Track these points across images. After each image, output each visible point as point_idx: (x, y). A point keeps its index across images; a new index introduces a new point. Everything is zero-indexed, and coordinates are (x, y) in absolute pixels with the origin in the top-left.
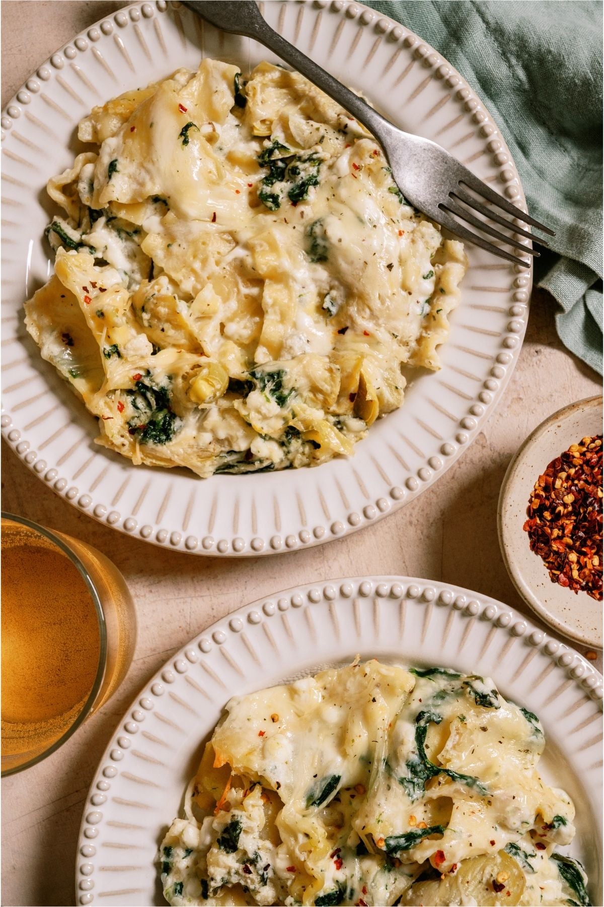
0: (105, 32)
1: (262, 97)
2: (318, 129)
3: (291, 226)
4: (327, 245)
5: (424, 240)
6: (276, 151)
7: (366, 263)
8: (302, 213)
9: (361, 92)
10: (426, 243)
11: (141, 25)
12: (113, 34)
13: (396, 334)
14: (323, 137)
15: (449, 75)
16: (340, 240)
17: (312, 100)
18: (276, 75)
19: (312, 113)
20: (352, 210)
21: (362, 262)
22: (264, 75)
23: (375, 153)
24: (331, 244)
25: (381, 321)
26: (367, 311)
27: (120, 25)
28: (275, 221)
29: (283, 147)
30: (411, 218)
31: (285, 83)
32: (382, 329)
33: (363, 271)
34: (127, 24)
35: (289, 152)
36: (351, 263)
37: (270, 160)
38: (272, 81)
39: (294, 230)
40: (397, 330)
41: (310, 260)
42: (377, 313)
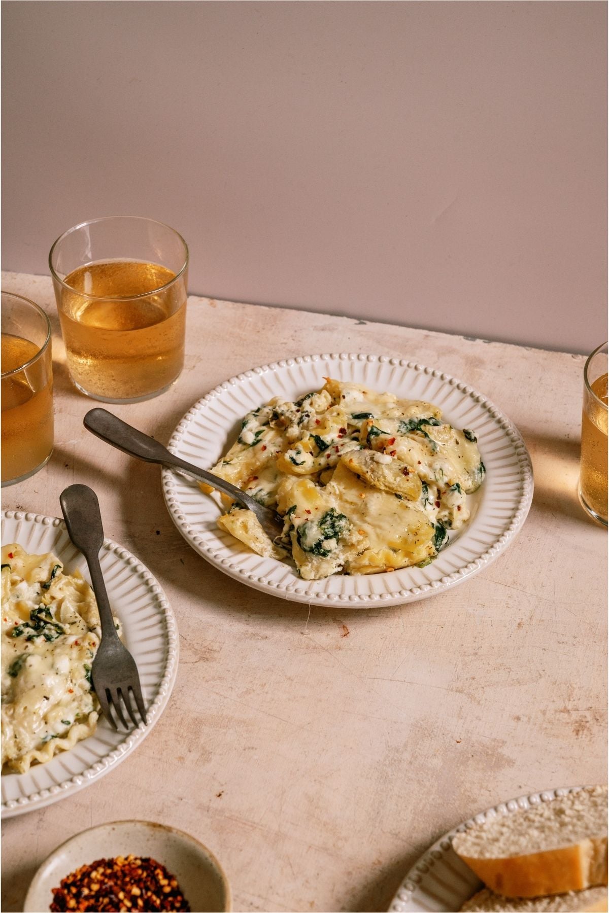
0: (16, 517)
1: (62, 587)
2: (76, 617)
3: (15, 649)
4: (23, 666)
5: (80, 703)
6: (44, 613)
7: (34, 687)
8: (27, 647)
9: (121, 624)
10: (80, 705)
11: (38, 526)
12: (20, 520)
13: (17, 736)
14: (75, 623)
15: (172, 637)
16: (31, 666)
17: (88, 607)
18: (80, 582)
19: (83, 612)
20: (53, 659)
21: (32, 685)
22: (74, 578)
23: (94, 644)
24: (25, 665)
25: (14, 722)
26: (12, 711)
27: (27, 519)
28: (9, 642)
29: (50, 614)
30: (86, 690)
31: (82, 591)
32: (11, 727)
33: (30, 689)
34: (30, 520)
35: (51, 620)
36: (26, 682)
37: (37, 616)
38: (76, 584)
39: (14, 652)
40: (20, 735)
41: (8, 672)
42: (16, 715)
